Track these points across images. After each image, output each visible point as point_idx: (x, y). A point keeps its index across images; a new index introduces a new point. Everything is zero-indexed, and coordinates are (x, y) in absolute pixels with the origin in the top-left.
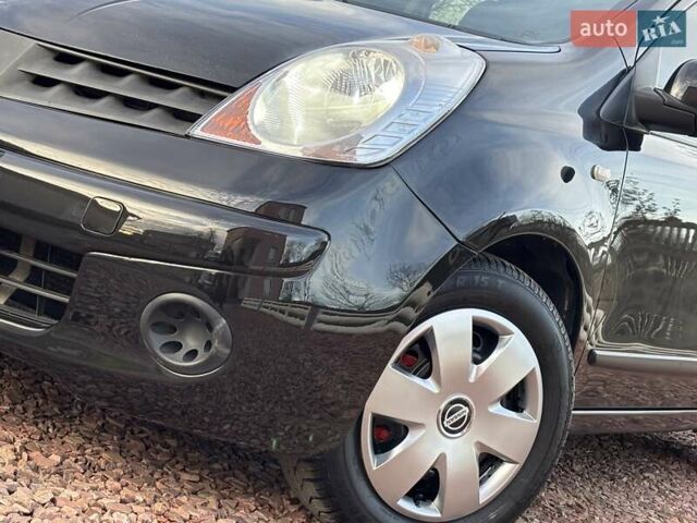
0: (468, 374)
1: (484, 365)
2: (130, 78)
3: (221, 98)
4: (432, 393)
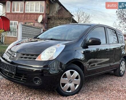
0: (71, 77)
2: (30, 55)
3: (38, 56)
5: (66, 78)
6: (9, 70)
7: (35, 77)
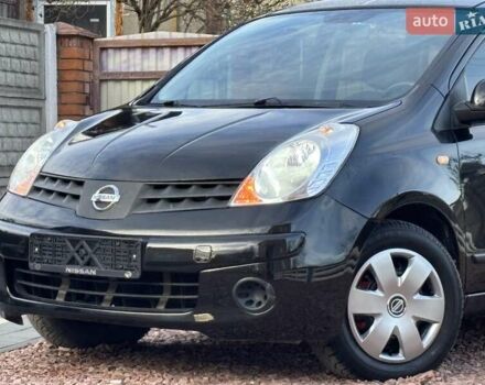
0: (397, 283)
1: (404, 277)
2: (193, 188)
3: (237, 185)
4: (381, 297)
5: (375, 289)
6: (96, 266)
7: (244, 279)
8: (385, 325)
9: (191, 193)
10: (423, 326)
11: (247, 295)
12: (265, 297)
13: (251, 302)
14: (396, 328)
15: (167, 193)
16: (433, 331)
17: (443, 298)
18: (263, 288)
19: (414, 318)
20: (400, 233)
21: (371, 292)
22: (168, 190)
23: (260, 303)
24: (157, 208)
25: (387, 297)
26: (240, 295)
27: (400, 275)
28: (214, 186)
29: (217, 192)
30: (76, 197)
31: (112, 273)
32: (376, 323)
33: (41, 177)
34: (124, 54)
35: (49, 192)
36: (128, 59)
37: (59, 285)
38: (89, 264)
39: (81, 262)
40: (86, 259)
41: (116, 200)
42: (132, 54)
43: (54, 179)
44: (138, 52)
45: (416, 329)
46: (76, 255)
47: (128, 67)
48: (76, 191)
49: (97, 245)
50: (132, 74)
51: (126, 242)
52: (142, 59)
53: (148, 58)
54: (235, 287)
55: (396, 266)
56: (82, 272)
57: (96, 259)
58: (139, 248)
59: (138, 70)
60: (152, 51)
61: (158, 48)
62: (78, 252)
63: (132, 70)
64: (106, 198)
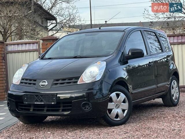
1: (119, 99)
4: (113, 104)
5: (112, 102)
6: (44, 101)
7: (83, 103)
8: (115, 111)
9: (67, 81)
10: (124, 111)
11: (84, 106)
12: (89, 107)
13: (86, 108)
14: (118, 112)
15: (60, 82)
16: (126, 111)
17: (128, 104)
18: (89, 104)
19: (122, 109)
20: (117, 88)
21: (111, 103)
22: (60, 81)
23: (88, 108)
24: (58, 85)
25: (115, 104)
26: (83, 107)
27: (118, 98)
28: (73, 79)
29: (73, 81)
30: (35, 84)
31: (48, 103)
32: (113, 111)
33: (22, 79)
34: (13, 46)
35: (26, 83)
36: (14, 47)
37: (30, 107)
38: (41, 101)
39: (39, 101)
40: (40, 100)
41: (47, 84)
42: (15, 46)
43: (27, 80)
44: (16, 46)
45: (122, 111)
46: (38, 99)
47: (14, 49)
48: (34, 82)
49: (43, 96)
50: (15, 51)
51: (51, 95)
52: (18, 47)
53: (19, 47)
54: (81, 105)
55: (117, 96)
56: (39, 103)
57: (43, 100)
58: (55, 96)
59: (17, 50)
60: (20, 45)
61: (21, 44)
62: (38, 98)
63: (15, 50)
64: (43, 84)
